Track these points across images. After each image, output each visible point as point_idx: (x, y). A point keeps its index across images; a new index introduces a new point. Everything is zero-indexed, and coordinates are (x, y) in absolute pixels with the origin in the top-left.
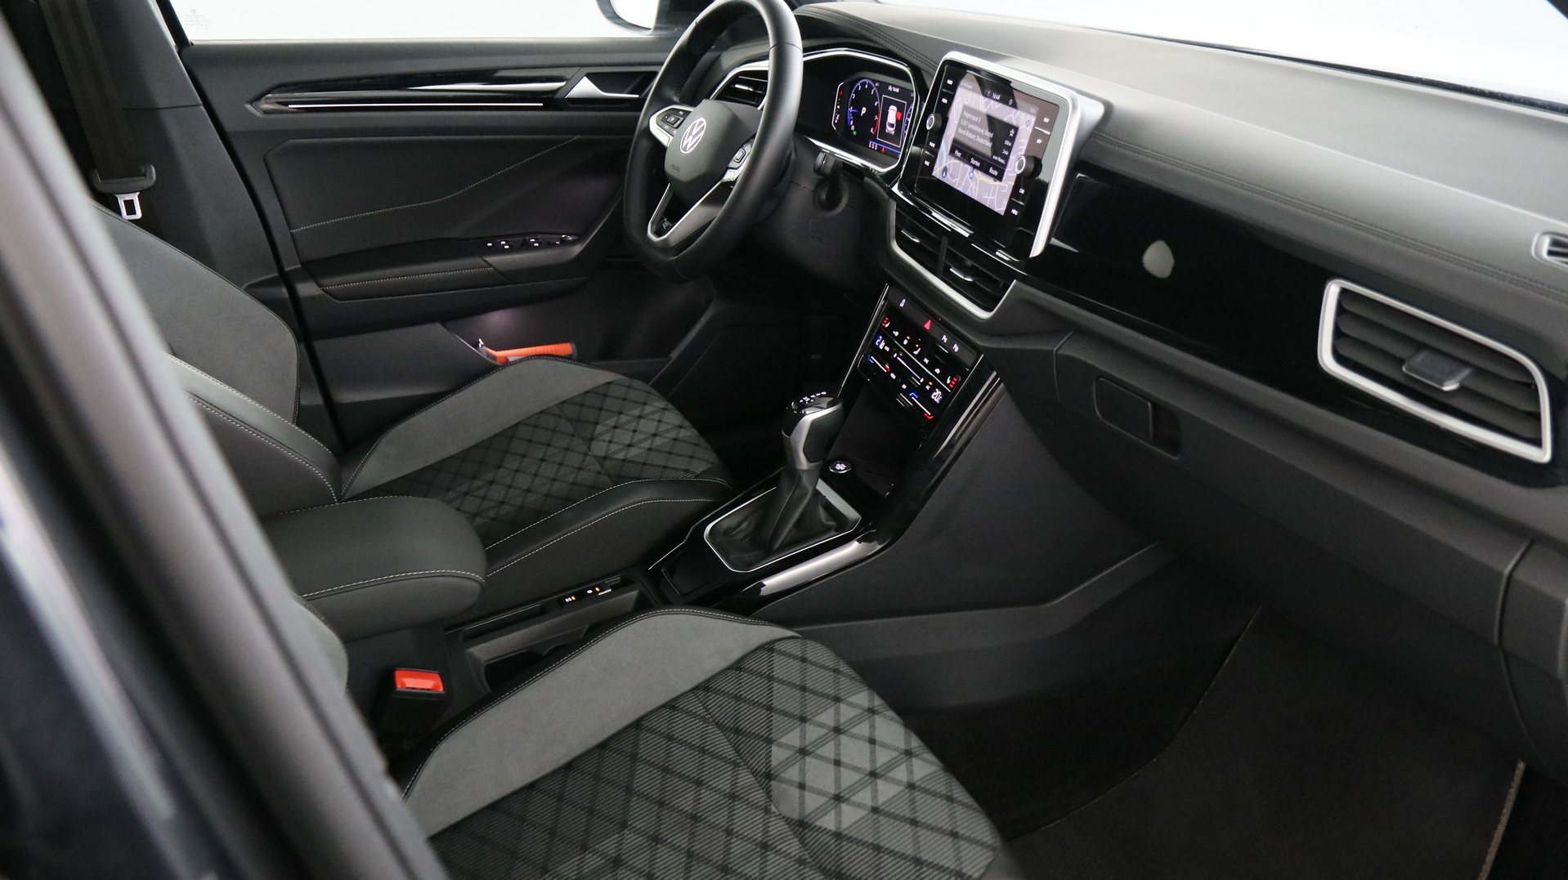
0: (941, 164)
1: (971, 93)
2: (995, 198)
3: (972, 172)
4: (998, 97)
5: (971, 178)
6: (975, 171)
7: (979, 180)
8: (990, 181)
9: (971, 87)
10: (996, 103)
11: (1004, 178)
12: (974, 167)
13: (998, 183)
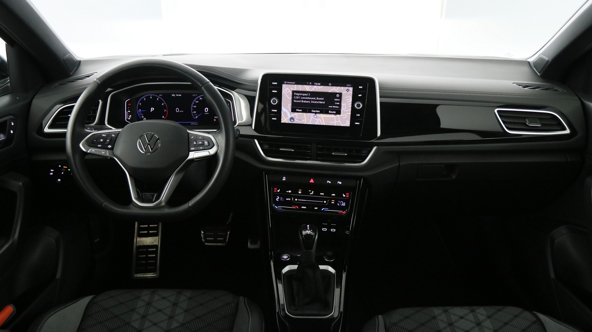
0: (286, 116)
1: (295, 85)
2: (339, 121)
3: (316, 115)
4: (320, 84)
5: (315, 118)
6: (317, 115)
7: (322, 117)
8: (333, 116)
9: (294, 83)
10: (318, 86)
11: (342, 113)
12: (316, 113)
13: (338, 115)
